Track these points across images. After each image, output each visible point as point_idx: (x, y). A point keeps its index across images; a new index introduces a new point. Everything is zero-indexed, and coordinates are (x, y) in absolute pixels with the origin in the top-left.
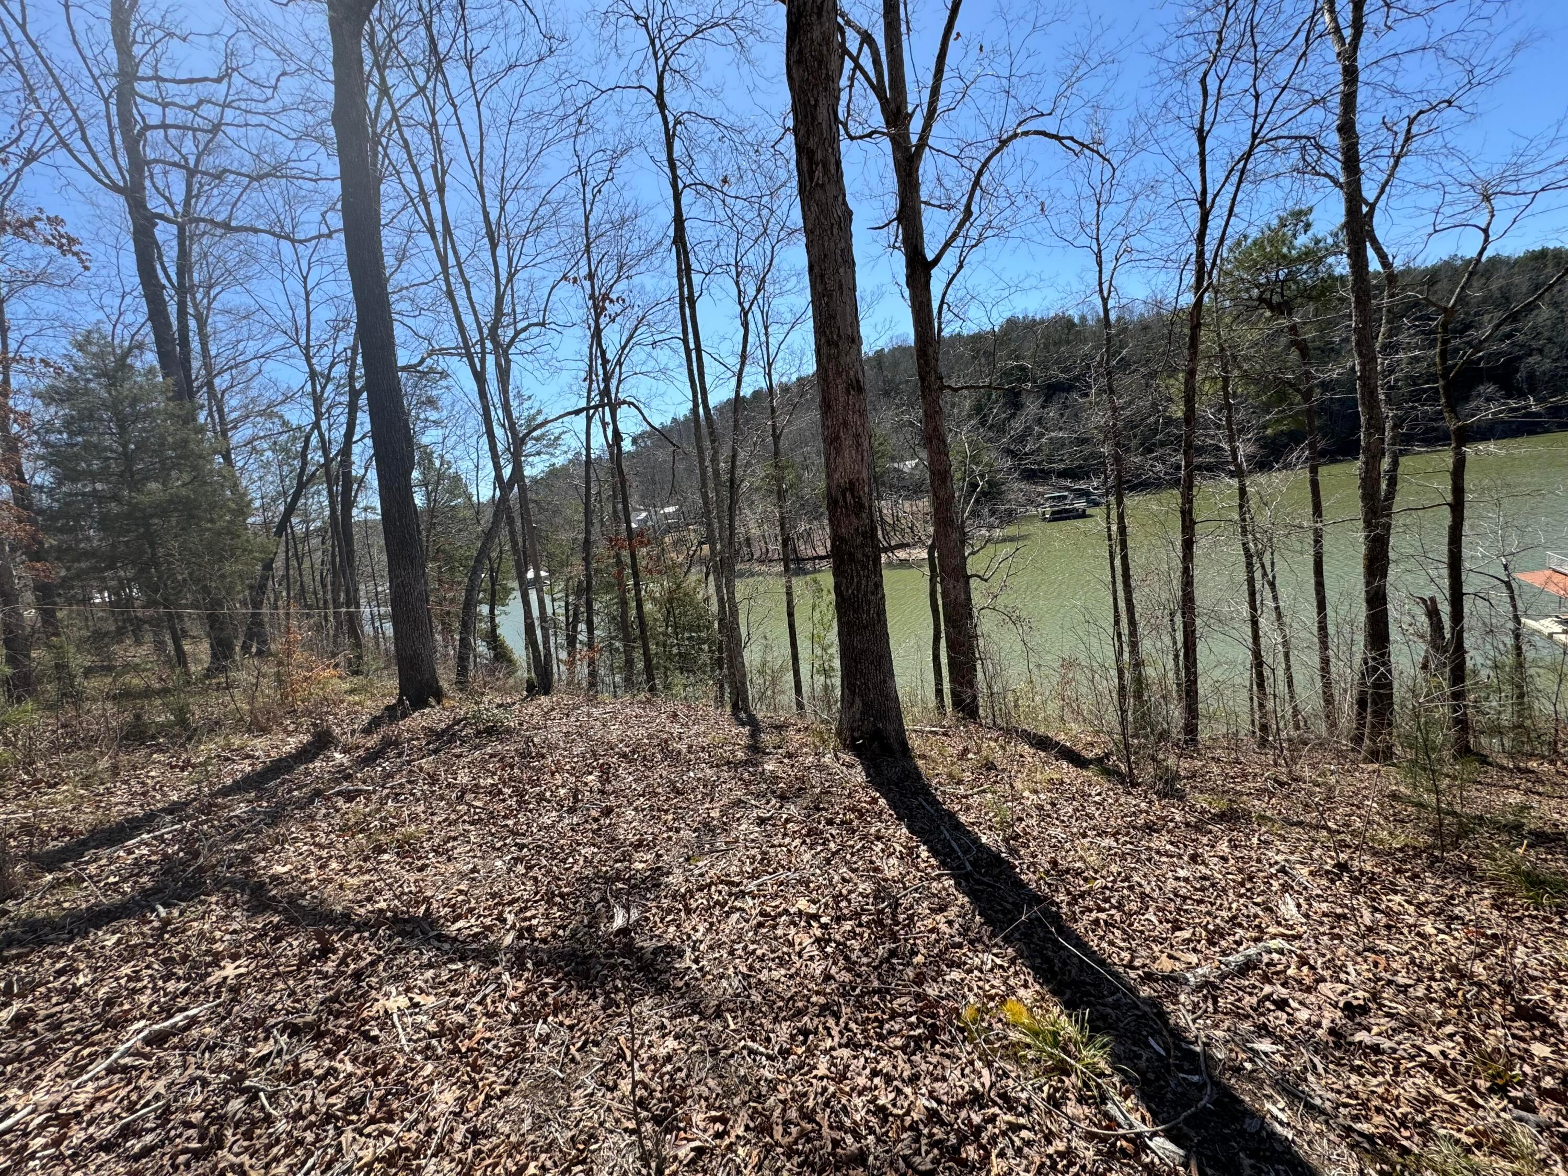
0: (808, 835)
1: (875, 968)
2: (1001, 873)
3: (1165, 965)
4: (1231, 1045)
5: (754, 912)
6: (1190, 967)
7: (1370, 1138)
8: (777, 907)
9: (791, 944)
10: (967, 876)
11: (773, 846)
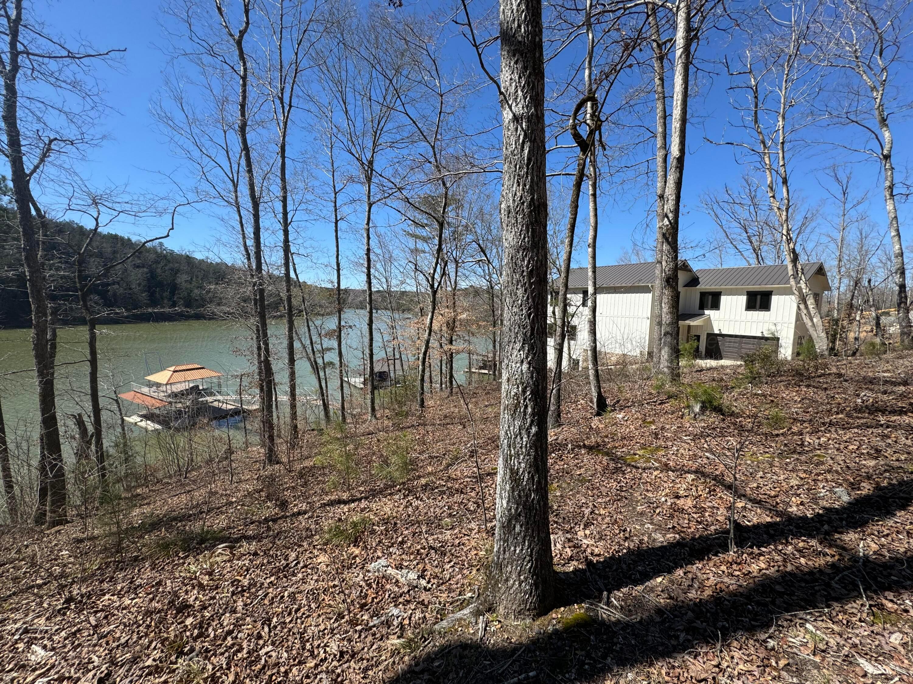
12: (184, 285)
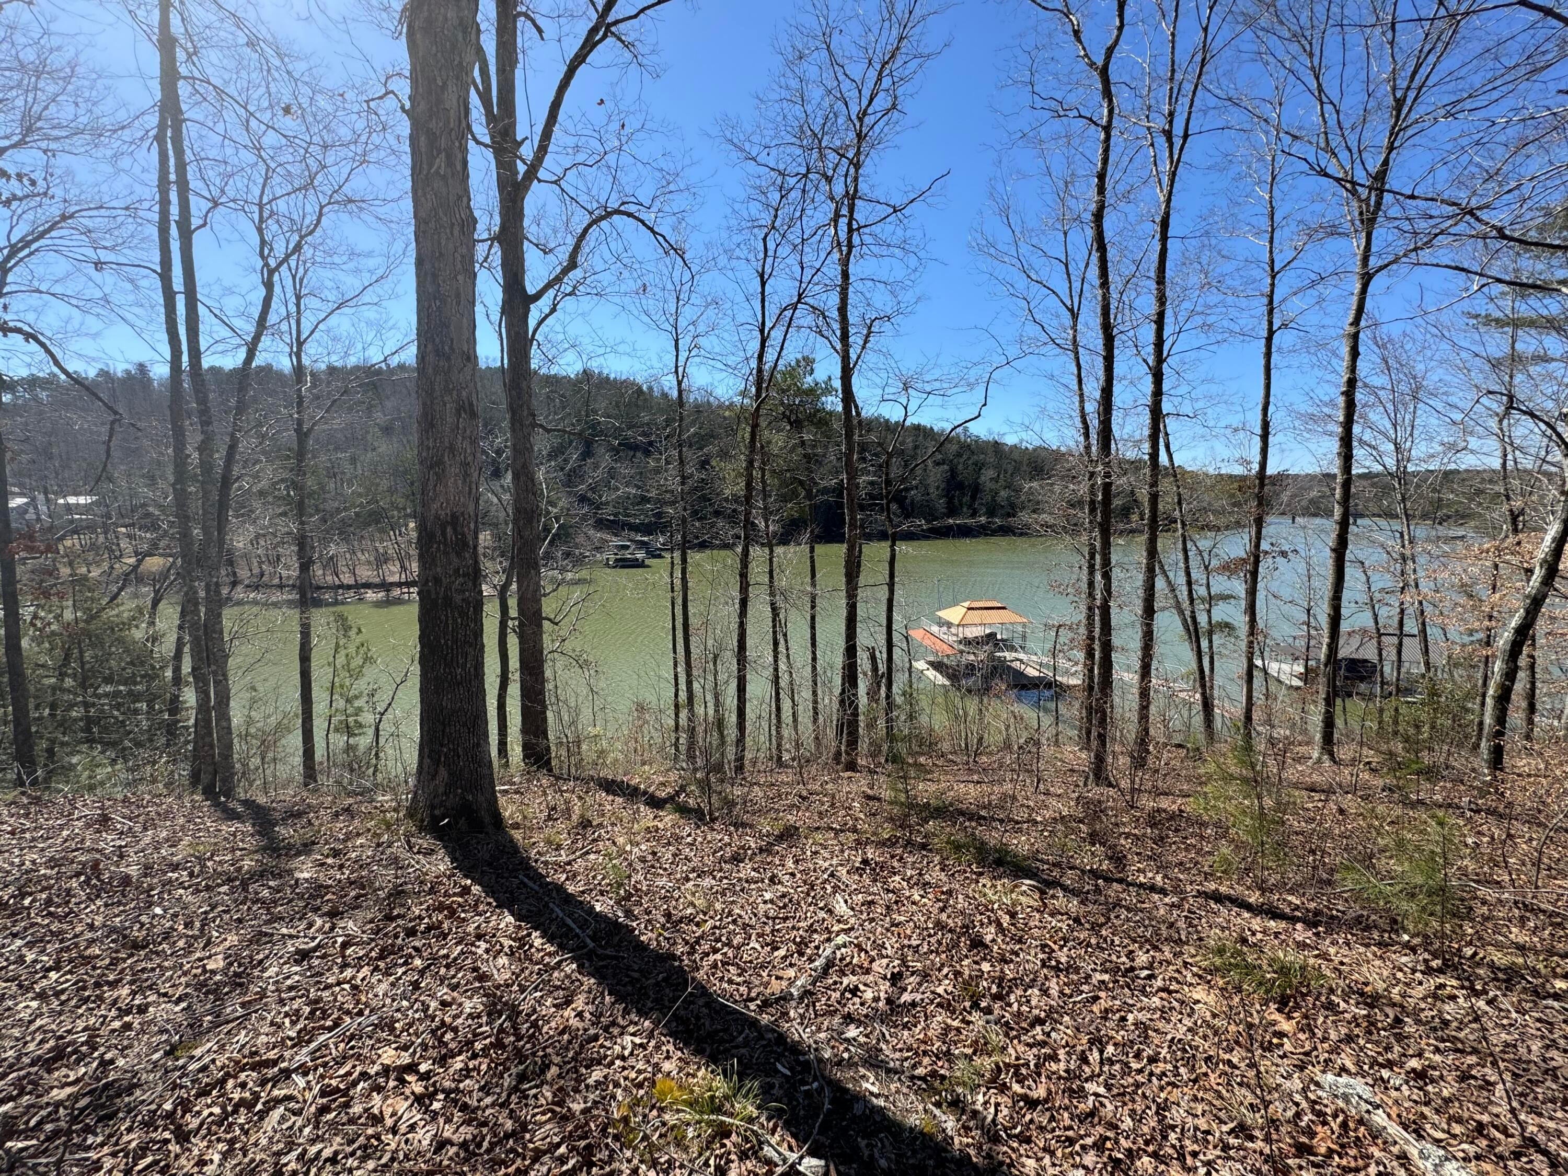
0: (381, 957)
1: (502, 1105)
2: (621, 941)
3: (776, 987)
4: (833, 1043)
5: (309, 1096)
6: (791, 982)
7: (923, 1079)
8: (349, 1074)
9: (377, 1120)
10: (590, 955)
11: (328, 987)
12: (989, 485)
